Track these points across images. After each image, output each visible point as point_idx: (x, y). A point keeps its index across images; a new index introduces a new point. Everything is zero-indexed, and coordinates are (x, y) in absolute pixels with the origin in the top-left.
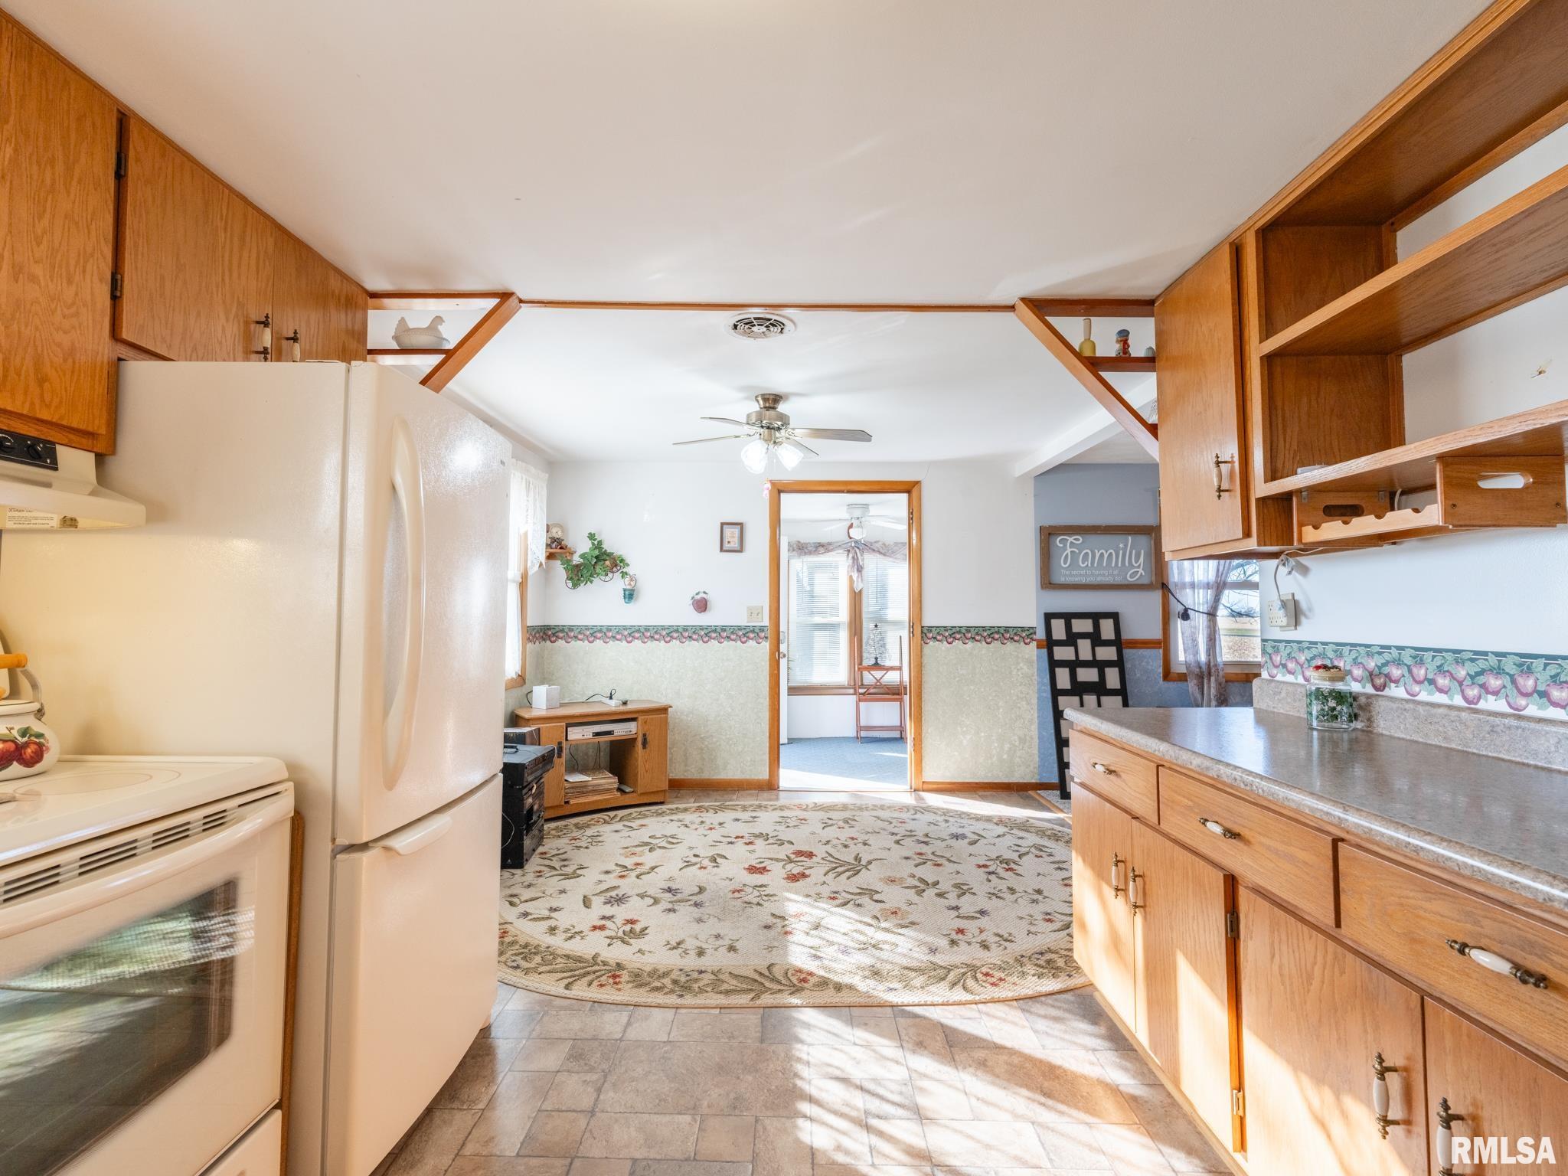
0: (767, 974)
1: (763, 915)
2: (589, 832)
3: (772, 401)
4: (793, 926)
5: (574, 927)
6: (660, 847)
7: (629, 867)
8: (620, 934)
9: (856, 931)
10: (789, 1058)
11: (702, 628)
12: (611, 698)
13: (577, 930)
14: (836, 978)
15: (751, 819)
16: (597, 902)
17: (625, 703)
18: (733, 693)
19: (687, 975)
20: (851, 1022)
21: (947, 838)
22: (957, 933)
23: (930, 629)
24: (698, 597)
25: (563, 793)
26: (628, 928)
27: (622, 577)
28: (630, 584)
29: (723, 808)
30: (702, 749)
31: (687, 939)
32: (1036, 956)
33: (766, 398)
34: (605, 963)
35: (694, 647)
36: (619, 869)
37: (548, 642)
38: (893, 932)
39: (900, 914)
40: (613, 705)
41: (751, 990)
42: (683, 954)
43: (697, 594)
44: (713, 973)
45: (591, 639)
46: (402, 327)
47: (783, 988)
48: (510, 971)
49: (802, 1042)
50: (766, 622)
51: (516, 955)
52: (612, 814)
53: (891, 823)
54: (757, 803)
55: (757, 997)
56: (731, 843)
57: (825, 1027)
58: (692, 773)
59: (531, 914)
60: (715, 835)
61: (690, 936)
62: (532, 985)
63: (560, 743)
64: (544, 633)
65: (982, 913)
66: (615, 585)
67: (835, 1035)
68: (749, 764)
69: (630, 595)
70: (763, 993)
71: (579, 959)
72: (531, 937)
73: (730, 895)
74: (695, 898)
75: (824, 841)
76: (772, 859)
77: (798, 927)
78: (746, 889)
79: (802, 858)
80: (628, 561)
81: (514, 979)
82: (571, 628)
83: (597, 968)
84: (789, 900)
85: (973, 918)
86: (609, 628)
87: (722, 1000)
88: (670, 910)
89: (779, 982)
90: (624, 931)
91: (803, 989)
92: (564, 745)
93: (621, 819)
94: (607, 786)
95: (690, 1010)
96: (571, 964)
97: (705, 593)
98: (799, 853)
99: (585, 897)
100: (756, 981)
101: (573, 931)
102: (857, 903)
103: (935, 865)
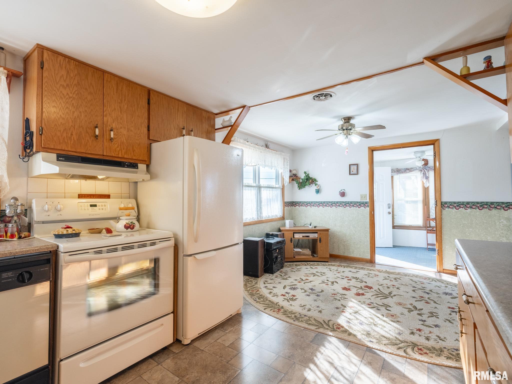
0: (327, 322)
1: (338, 304)
2: (298, 267)
3: (348, 119)
4: (347, 310)
5: (277, 293)
6: (317, 276)
7: (303, 280)
8: (288, 299)
9: (371, 318)
10: (317, 350)
11: (343, 202)
12: (310, 225)
13: (277, 294)
14: (351, 331)
15: (356, 272)
16: (288, 288)
17: (315, 227)
18: (356, 226)
19: (300, 316)
20: (348, 347)
21: (441, 293)
22: (417, 330)
23: (446, 203)
24: (341, 191)
25: (293, 254)
26: (291, 297)
27: (315, 185)
28: (318, 188)
29: (347, 267)
30: (344, 245)
31: (307, 305)
32: (453, 350)
33: (345, 119)
34: (279, 305)
35: (341, 209)
36: (300, 280)
37: (294, 207)
38: (387, 322)
39: (395, 317)
40: (310, 228)
41: (318, 326)
42: (303, 309)
43: (341, 190)
44: (309, 317)
45: (306, 206)
46: (224, 121)
47: (329, 328)
48: (253, 301)
49: (325, 347)
50: (368, 200)
51: (257, 297)
52: (308, 263)
53: (416, 283)
54: (362, 267)
55: (319, 328)
56: (343, 278)
57: (336, 345)
58: (341, 253)
59: (268, 287)
60: (339, 275)
61: (309, 304)
62: (256, 306)
63: (291, 238)
64: (292, 204)
65: (436, 326)
66: (313, 188)
67: (338, 348)
68: (362, 252)
69: (318, 191)
70: (321, 328)
71: (273, 303)
72: (264, 293)
73: (331, 295)
74: (319, 294)
75: (380, 284)
76: (354, 286)
77: (348, 311)
78: (338, 294)
79: (367, 289)
80: (317, 180)
81: (253, 303)
82: (300, 202)
83: (276, 306)
84: (351, 301)
85: (430, 327)
86: (312, 202)
87: (306, 326)
88: (308, 295)
89: (329, 326)
90: (290, 298)
91: (336, 331)
92: (293, 239)
93: (311, 265)
94: (307, 254)
95: (295, 326)
96: (270, 303)
97: (344, 190)
98: (367, 287)
99: (285, 286)
100: (321, 323)
101: (276, 294)
102: (378, 308)
103: (426, 303)
